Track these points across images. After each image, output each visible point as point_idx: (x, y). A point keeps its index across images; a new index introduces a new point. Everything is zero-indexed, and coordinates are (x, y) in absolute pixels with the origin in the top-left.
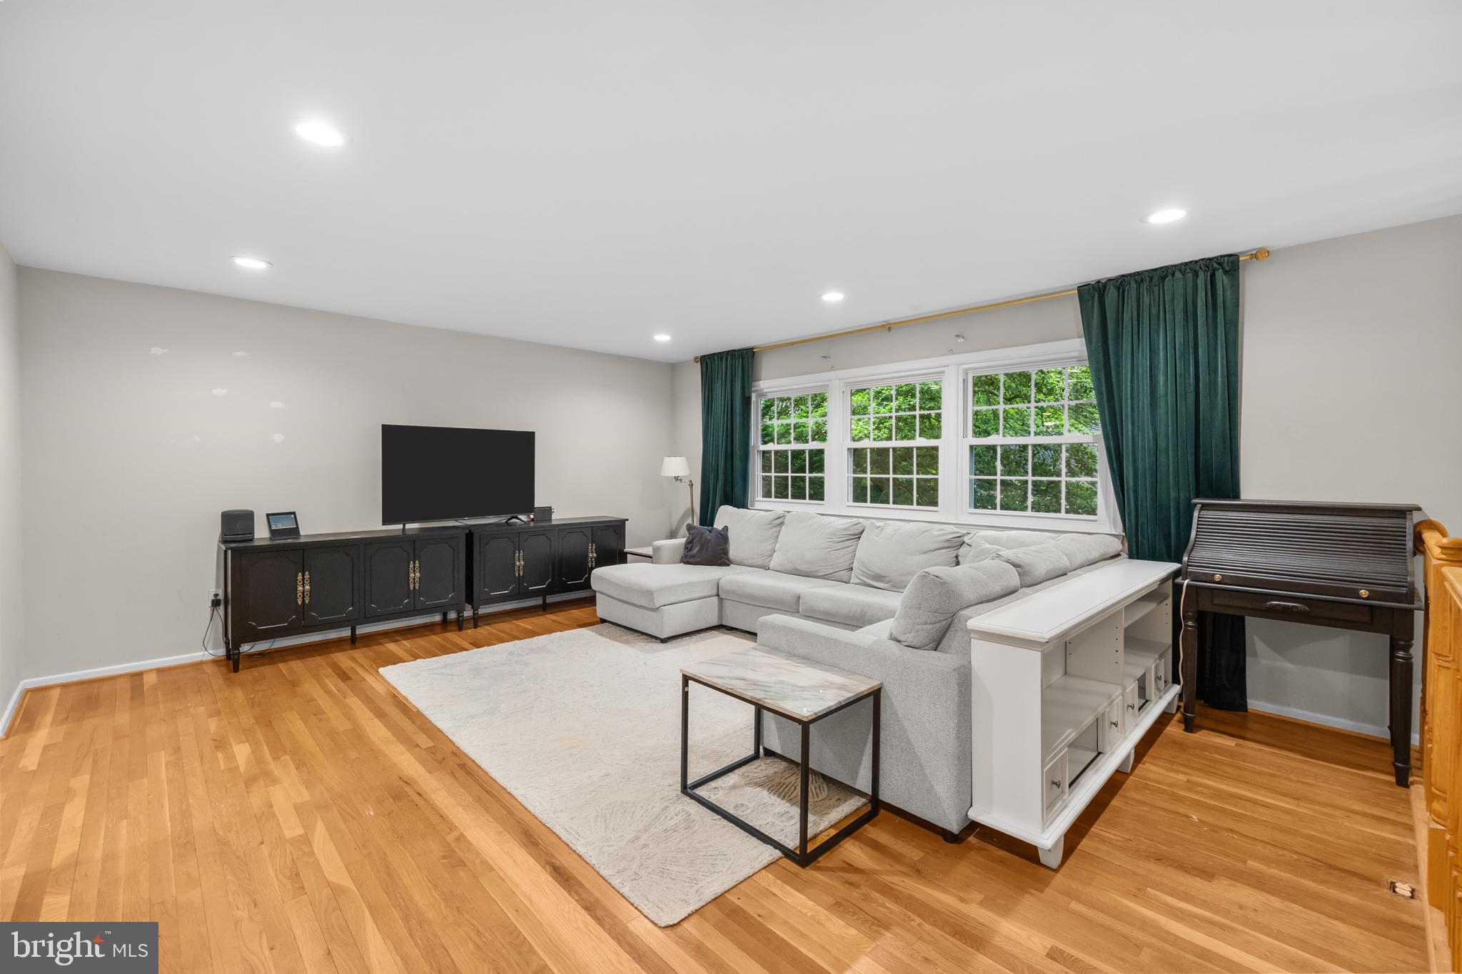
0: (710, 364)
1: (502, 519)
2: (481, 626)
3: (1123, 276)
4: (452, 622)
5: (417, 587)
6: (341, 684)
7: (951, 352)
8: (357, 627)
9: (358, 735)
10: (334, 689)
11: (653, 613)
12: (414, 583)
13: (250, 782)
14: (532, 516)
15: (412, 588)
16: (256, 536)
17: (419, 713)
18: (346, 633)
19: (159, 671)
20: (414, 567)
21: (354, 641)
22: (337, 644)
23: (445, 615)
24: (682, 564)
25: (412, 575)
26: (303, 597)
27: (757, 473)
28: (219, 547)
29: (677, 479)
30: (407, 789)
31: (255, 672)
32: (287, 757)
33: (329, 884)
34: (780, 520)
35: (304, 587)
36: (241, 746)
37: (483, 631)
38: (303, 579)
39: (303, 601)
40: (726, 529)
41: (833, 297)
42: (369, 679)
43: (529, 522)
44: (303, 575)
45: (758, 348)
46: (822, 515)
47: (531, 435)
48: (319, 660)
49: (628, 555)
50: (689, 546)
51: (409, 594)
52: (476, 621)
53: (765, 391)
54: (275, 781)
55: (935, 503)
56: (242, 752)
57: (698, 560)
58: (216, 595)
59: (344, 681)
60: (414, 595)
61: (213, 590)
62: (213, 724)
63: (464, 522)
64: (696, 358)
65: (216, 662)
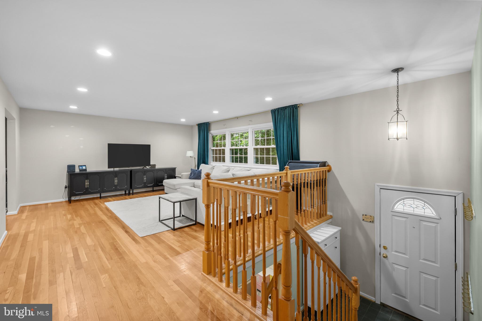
0: (200, 126)
1: (141, 167)
2: (134, 195)
3: (279, 108)
4: (127, 194)
5: (117, 184)
6: (95, 206)
7: (249, 125)
8: (101, 194)
9: (95, 214)
10: (93, 207)
11: (175, 190)
12: (116, 183)
13: (70, 221)
14: (150, 167)
15: (115, 184)
16: (76, 171)
17: (111, 211)
18: (98, 195)
19: (52, 203)
20: (116, 179)
21: (100, 197)
22: (97, 198)
23: (126, 191)
24: (189, 179)
25: (115, 181)
26: (87, 186)
27: (211, 155)
28: (67, 174)
29: (191, 157)
30: (103, 222)
31: (75, 204)
32: (79, 217)
33: (82, 233)
34: (213, 168)
35: (87, 183)
36: (69, 215)
37: (134, 196)
38: (87, 181)
39: (87, 187)
40: (201, 170)
41: (216, 112)
42: (102, 205)
43: (149, 168)
44: (87, 180)
45: (210, 122)
46: (224, 166)
47: (150, 145)
48: (91, 201)
49: (177, 177)
50: (191, 174)
51: (115, 186)
52: (133, 194)
53: (212, 133)
54: (75, 220)
55: (247, 163)
56: (69, 216)
57: (193, 178)
58: (66, 185)
59: (95, 205)
60: (116, 186)
61: (65, 184)
62: (63, 212)
63: (131, 168)
64: (197, 124)
65: (66, 202)
